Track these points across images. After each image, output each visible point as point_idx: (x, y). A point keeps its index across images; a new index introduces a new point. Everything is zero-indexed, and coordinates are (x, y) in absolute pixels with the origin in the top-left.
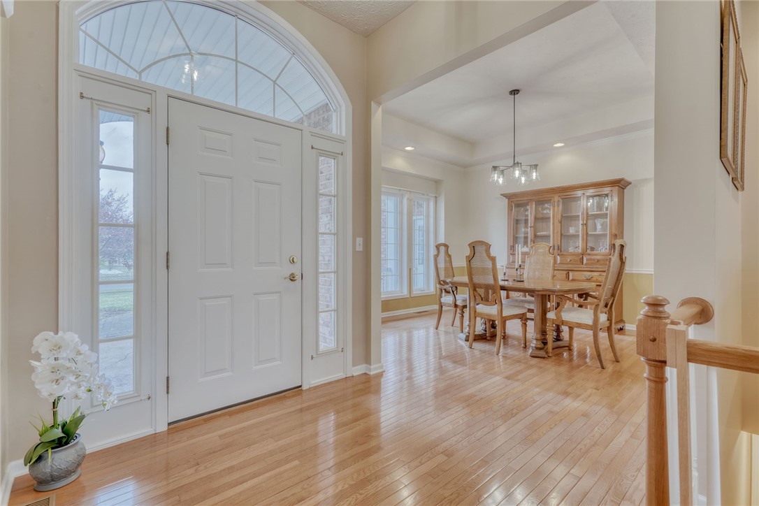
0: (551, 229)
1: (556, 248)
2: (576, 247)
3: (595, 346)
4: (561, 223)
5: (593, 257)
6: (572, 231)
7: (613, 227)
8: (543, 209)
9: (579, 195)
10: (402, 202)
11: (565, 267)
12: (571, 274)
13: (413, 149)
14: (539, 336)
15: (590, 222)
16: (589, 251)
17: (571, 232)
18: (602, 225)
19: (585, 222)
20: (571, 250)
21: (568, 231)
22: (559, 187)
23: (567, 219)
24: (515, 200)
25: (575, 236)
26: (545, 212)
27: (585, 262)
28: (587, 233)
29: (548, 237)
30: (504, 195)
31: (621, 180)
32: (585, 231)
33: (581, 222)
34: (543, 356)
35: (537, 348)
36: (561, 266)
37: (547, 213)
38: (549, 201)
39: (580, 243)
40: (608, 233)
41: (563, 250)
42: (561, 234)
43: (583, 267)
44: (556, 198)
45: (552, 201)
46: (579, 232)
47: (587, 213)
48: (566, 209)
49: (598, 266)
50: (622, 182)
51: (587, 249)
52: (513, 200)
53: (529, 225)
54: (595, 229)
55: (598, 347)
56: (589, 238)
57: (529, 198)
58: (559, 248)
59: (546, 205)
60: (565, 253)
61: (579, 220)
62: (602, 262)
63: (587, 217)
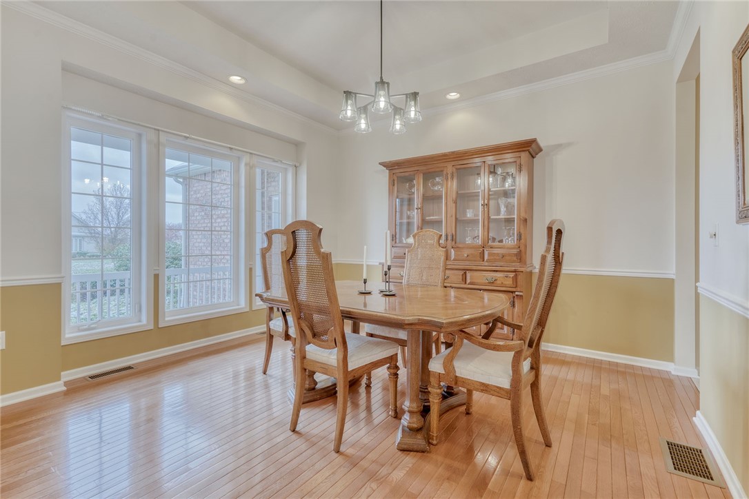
0: (443, 211)
1: (450, 238)
2: (474, 236)
3: (515, 433)
4: (455, 202)
5: (496, 251)
6: (470, 214)
7: (522, 210)
8: (434, 185)
9: (478, 164)
10: (237, 170)
11: (462, 265)
12: (469, 274)
13: (242, 82)
14: (415, 405)
15: (492, 203)
16: (490, 243)
17: (468, 216)
18: (507, 207)
19: (486, 202)
20: (469, 241)
21: (465, 213)
22: (453, 153)
23: (464, 198)
24: (398, 171)
25: (474, 222)
26: (436, 188)
27: (486, 257)
28: (489, 217)
29: (439, 222)
30: (383, 164)
31: (534, 141)
32: (486, 215)
33: (481, 202)
34: (422, 447)
35: (411, 429)
36: (456, 262)
37: (439, 190)
38: (440, 173)
39: (480, 231)
40: (516, 216)
41: (458, 240)
42: (456, 219)
43: (485, 265)
44: (450, 169)
45: (445, 173)
46: (478, 216)
47: (489, 190)
48: (461, 184)
49: (502, 264)
50: (534, 146)
51: (488, 239)
52: (394, 171)
53: (416, 206)
54: (498, 212)
55: (521, 435)
56: (491, 225)
57: (416, 168)
58: (454, 239)
59: (437, 179)
60: (460, 246)
61: (478, 200)
62: (507, 258)
63: (489, 195)
